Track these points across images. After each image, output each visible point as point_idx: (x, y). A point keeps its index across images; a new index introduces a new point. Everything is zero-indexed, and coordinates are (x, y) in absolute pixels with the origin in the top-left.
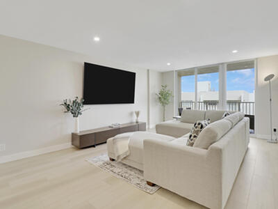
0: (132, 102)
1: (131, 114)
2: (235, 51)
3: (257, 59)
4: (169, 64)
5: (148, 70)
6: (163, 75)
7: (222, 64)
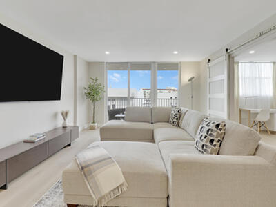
0: (58, 98)
1: (55, 115)
2: (176, 53)
3: (180, 63)
4: (107, 53)
5: (75, 56)
6: (90, 65)
7: (154, 63)
